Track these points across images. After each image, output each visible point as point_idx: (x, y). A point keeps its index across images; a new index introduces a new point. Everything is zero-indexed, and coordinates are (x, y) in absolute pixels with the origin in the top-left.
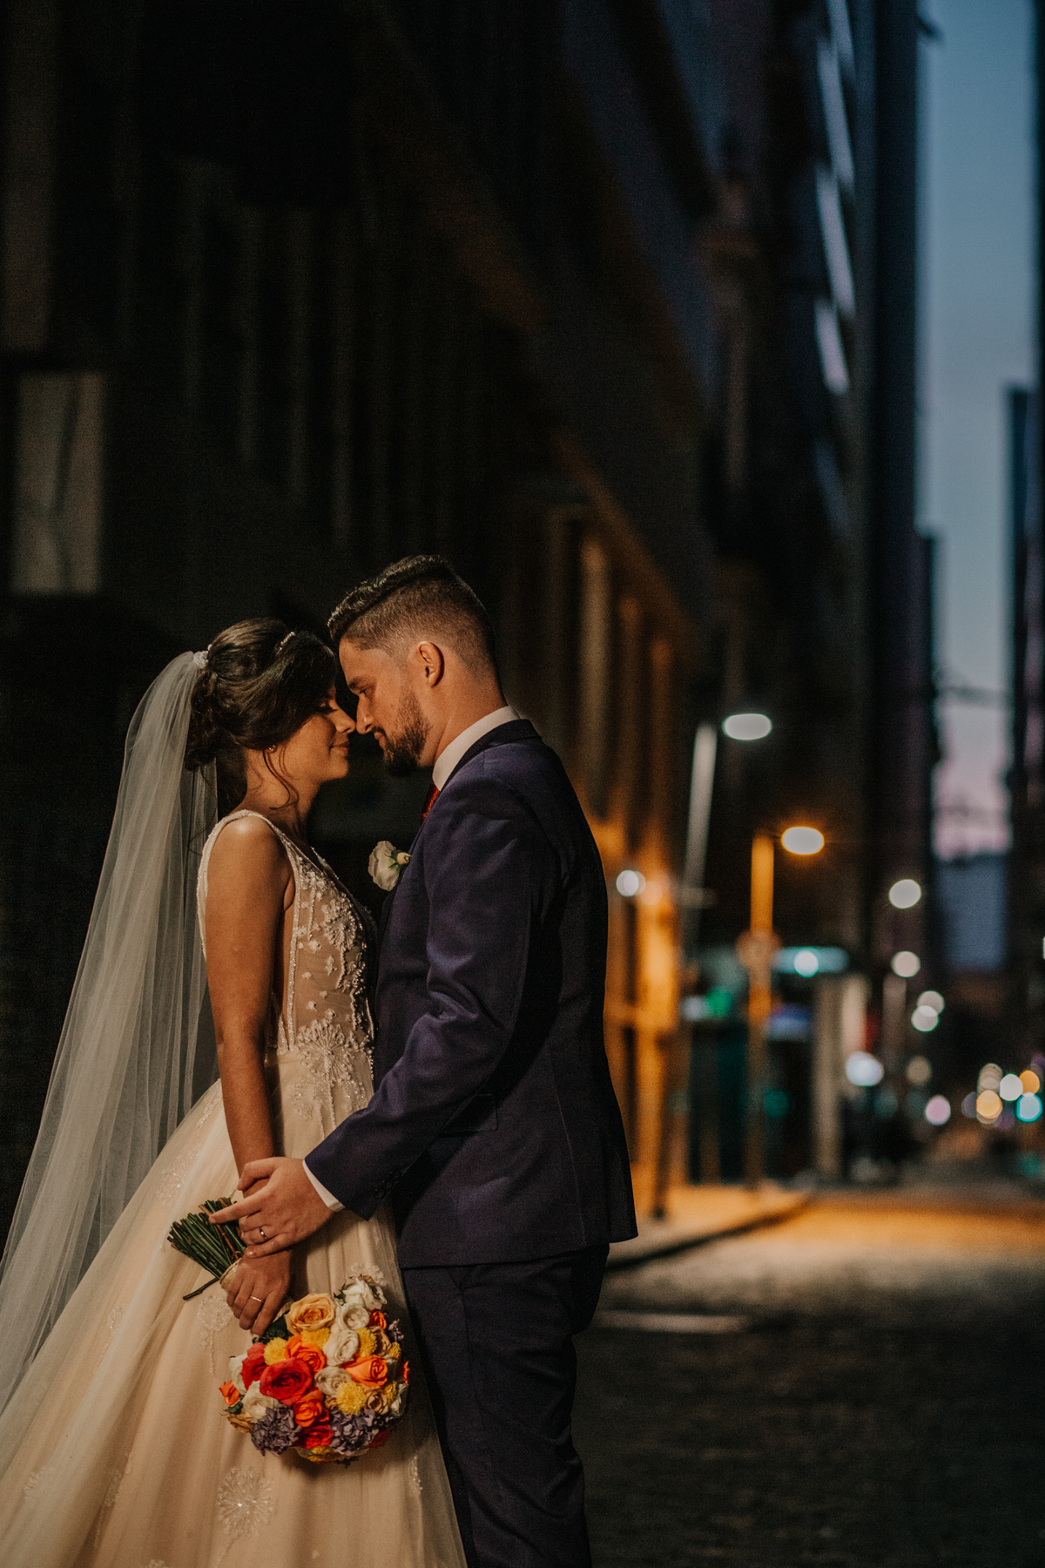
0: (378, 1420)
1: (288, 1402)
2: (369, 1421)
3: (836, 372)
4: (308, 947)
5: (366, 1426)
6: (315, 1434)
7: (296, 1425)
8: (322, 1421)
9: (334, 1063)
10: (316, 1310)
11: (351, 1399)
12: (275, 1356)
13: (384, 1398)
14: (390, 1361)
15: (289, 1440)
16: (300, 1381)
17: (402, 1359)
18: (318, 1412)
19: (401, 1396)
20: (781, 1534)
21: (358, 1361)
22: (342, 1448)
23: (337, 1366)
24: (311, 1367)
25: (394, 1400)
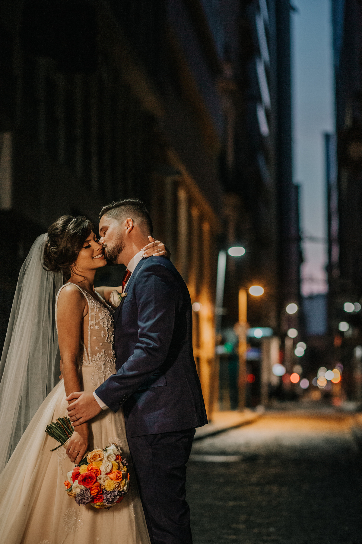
0: (119, 493)
1: (88, 487)
2: (116, 493)
3: (264, 128)
4: (95, 328)
5: (115, 495)
6: (97, 498)
7: (91, 495)
8: (99, 493)
9: (105, 368)
10: (97, 455)
11: (110, 485)
12: (83, 471)
13: (121, 485)
14: (123, 472)
15: (88, 500)
16: (92, 479)
17: (127, 472)
18: (98, 490)
19: (127, 484)
20: (256, 530)
21: (112, 472)
22: (107, 503)
23: (104, 474)
24: (96, 474)
25: (125, 486)
